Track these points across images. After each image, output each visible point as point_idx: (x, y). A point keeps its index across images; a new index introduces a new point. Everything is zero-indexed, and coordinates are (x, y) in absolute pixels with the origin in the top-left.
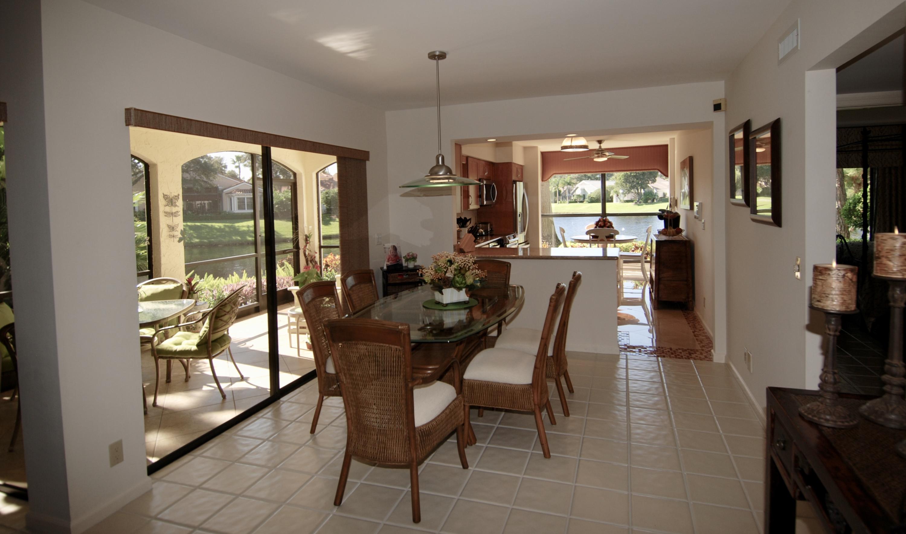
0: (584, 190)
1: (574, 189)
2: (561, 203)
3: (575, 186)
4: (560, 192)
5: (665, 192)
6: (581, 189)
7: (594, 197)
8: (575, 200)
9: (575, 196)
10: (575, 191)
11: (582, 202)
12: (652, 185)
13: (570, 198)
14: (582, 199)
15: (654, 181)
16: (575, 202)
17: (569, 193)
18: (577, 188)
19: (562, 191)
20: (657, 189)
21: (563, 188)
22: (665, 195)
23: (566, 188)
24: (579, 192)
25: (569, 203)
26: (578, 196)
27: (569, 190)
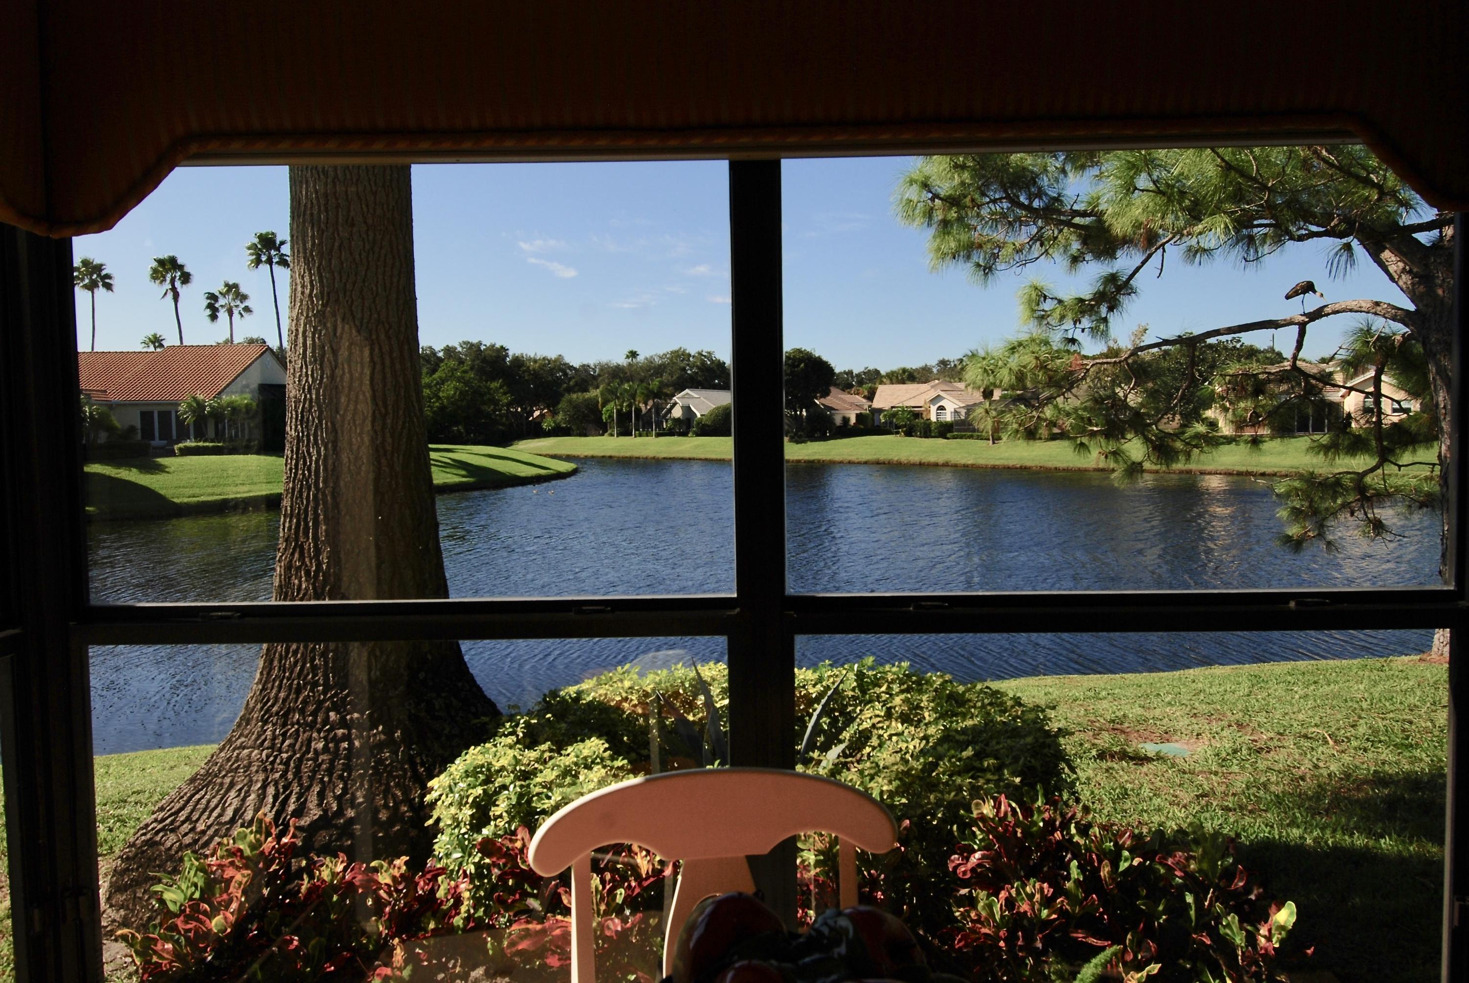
0: (687, 410)
1: (668, 406)
2: (640, 435)
3: (671, 399)
4: (638, 410)
5: (847, 416)
6: (682, 407)
7: (709, 423)
8: (670, 429)
9: (670, 422)
10: (669, 411)
11: (684, 434)
12: (823, 400)
13: (659, 425)
14: (684, 428)
15: (826, 394)
16: (670, 433)
17: (658, 413)
18: (675, 404)
19: (644, 410)
20: (831, 409)
21: (646, 404)
22: (846, 420)
23: (650, 403)
24: (677, 413)
25: (658, 435)
26: (677, 421)
27: (658, 408)
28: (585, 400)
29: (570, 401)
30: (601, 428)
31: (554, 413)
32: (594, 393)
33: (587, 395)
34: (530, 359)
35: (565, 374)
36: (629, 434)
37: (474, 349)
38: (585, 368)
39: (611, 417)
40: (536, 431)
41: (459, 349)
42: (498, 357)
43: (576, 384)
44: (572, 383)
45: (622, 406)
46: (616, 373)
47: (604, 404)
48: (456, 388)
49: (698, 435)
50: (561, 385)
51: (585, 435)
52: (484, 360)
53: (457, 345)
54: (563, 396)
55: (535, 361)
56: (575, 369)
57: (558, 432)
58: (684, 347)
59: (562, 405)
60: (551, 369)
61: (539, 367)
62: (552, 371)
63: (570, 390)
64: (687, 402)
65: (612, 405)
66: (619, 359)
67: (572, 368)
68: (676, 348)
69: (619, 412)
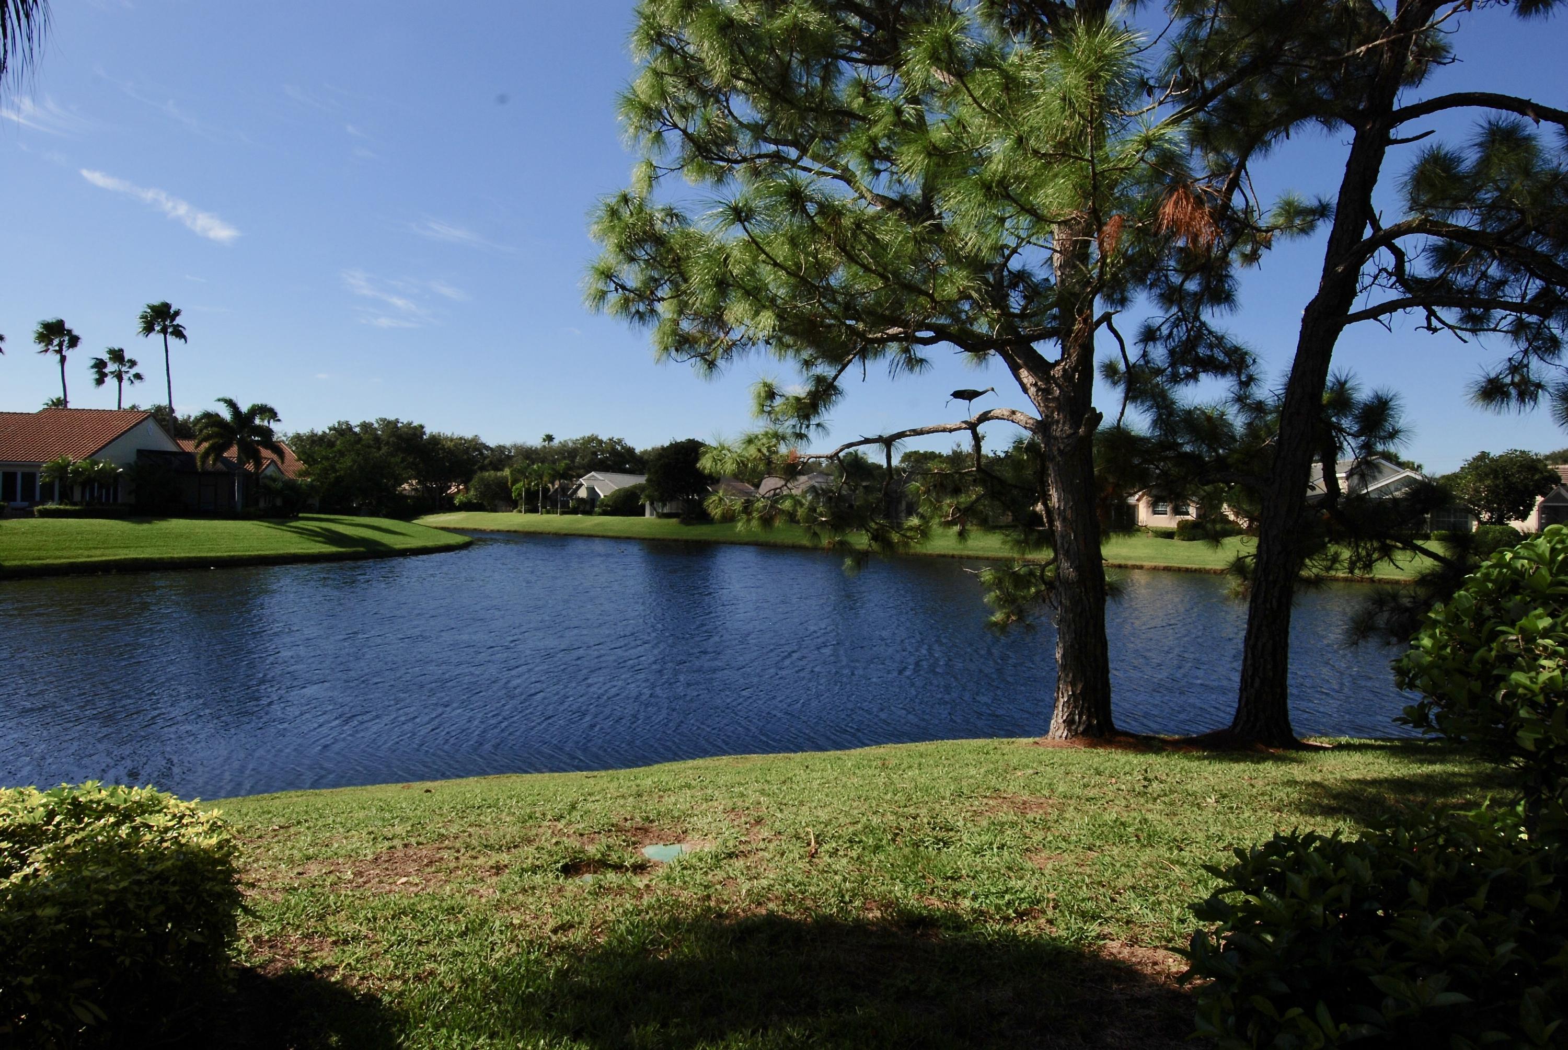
0: (591, 490)
1: (574, 487)
2: (548, 512)
3: (577, 481)
4: (546, 490)
6: (587, 488)
7: (610, 503)
8: (575, 508)
9: (575, 502)
10: (575, 491)
11: (587, 513)
12: (714, 487)
13: (565, 504)
14: (588, 508)
15: (717, 481)
16: (574, 511)
17: (564, 493)
18: (581, 485)
19: (551, 490)
21: (553, 484)
23: (557, 483)
24: (582, 493)
25: (563, 513)
26: (582, 500)
27: (564, 489)
28: (496, 478)
29: (482, 479)
30: (512, 505)
31: (467, 489)
32: (507, 472)
33: (499, 474)
34: (446, 438)
35: (481, 454)
36: (537, 512)
37: (391, 426)
38: (501, 448)
39: (520, 494)
40: (448, 506)
41: (376, 425)
42: (415, 434)
43: (491, 463)
44: (486, 462)
45: (529, 484)
46: (529, 454)
47: (513, 483)
48: (354, 461)
49: (600, 514)
50: (475, 464)
51: (495, 511)
52: (400, 437)
53: (373, 421)
54: (475, 472)
55: (452, 440)
56: (491, 449)
57: (467, 507)
58: (596, 433)
59: (475, 481)
60: (468, 448)
61: (455, 446)
62: (466, 451)
63: (483, 468)
64: (592, 483)
65: (521, 484)
66: (535, 441)
67: (487, 448)
68: (588, 434)
69: (528, 491)
